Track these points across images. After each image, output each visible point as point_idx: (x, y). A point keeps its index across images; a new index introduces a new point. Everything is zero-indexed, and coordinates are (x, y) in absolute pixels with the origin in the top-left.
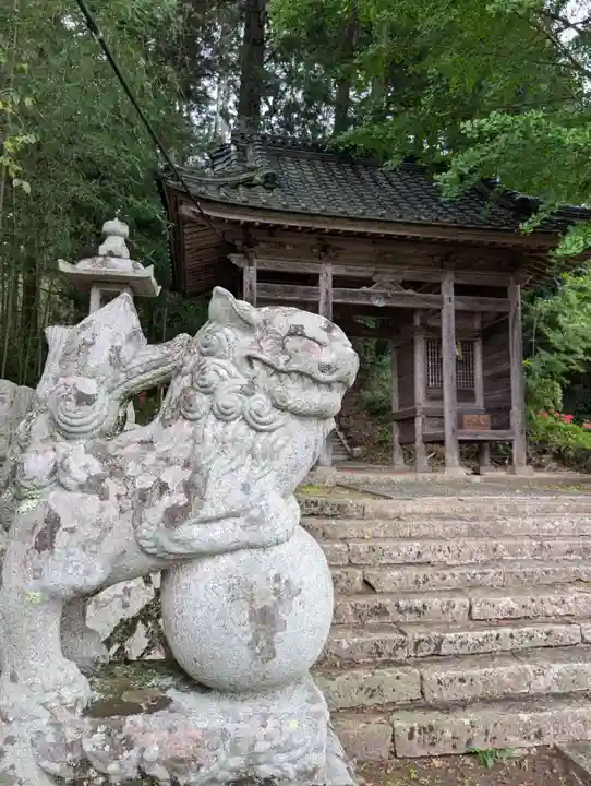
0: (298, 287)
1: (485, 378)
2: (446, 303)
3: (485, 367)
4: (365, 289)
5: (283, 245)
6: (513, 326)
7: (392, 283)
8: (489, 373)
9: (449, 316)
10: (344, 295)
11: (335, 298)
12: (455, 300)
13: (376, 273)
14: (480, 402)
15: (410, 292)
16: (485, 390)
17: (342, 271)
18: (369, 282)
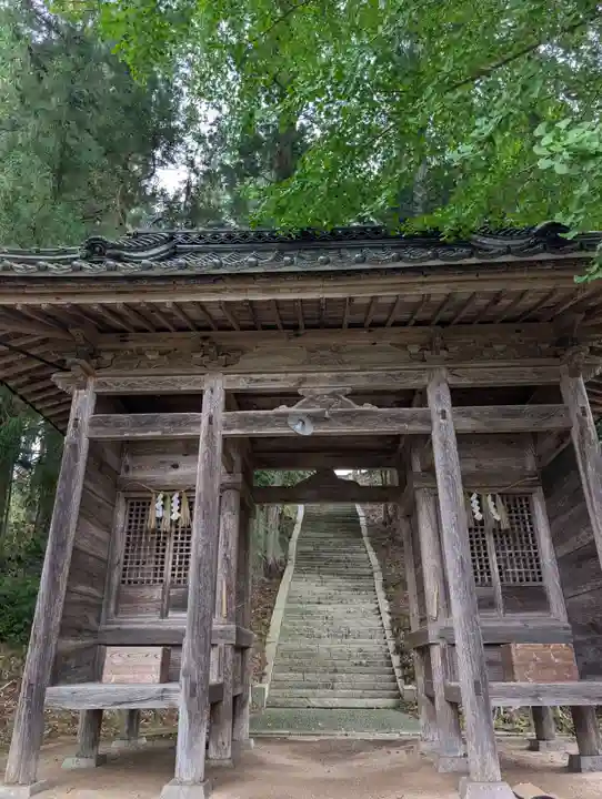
0: (162, 415)
1: (562, 562)
2: (437, 421)
3: (557, 540)
4: (283, 409)
5: (141, 353)
6: (583, 454)
7: (333, 395)
8: (564, 550)
9: (445, 444)
10: (244, 422)
11: (226, 426)
12: (454, 415)
13: (304, 380)
14: (558, 611)
15: (367, 407)
16: (564, 584)
17: (242, 384)
18: (290, 397)
